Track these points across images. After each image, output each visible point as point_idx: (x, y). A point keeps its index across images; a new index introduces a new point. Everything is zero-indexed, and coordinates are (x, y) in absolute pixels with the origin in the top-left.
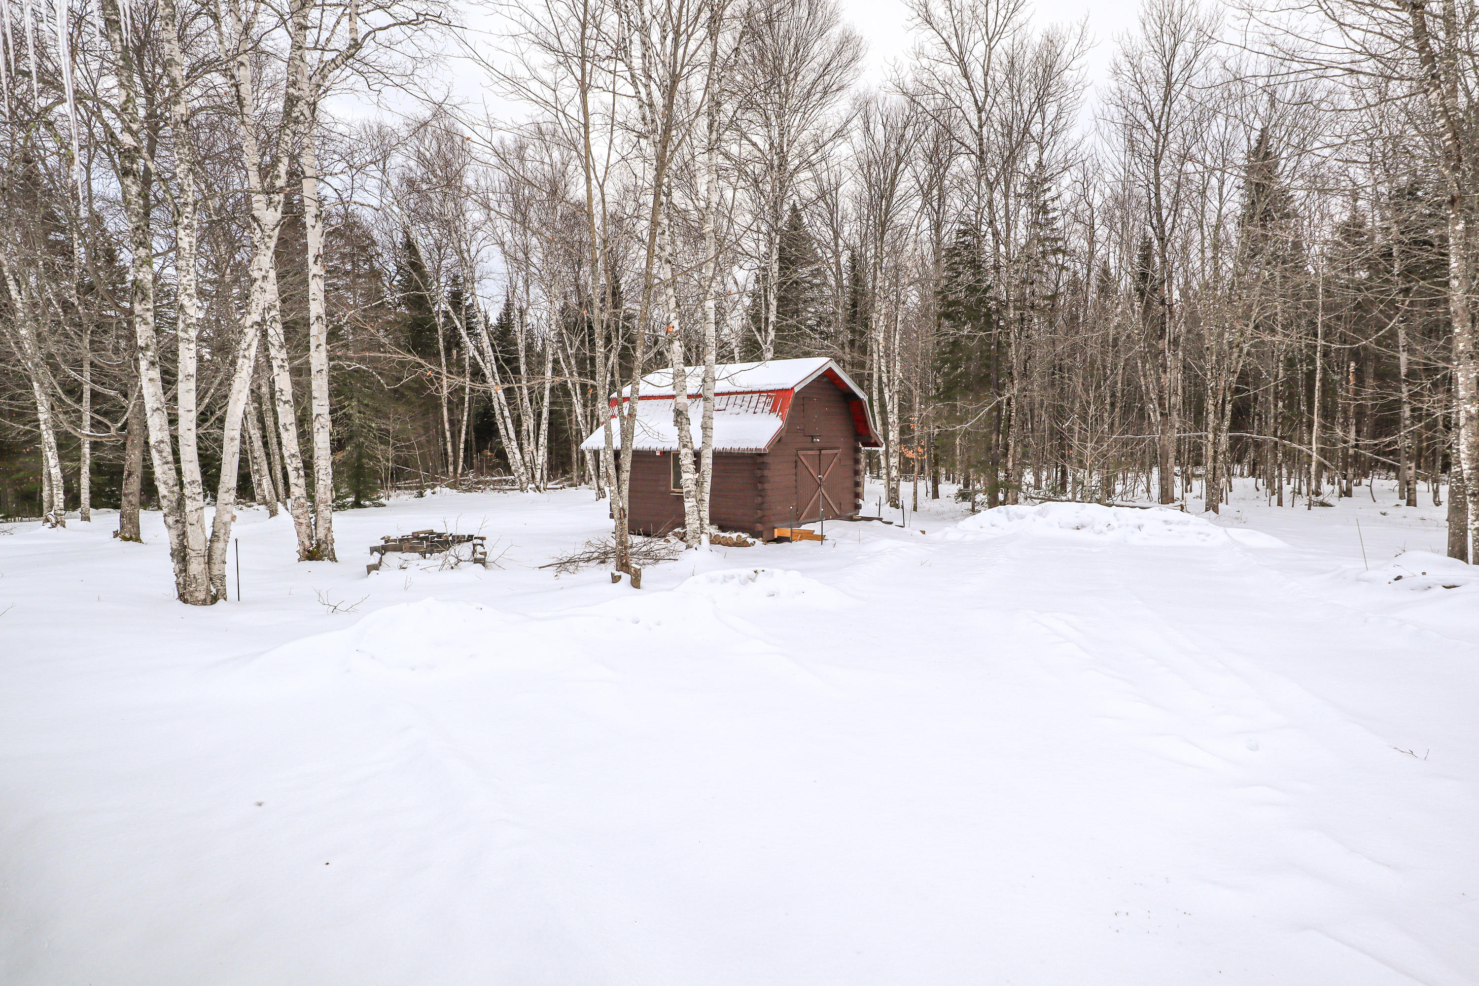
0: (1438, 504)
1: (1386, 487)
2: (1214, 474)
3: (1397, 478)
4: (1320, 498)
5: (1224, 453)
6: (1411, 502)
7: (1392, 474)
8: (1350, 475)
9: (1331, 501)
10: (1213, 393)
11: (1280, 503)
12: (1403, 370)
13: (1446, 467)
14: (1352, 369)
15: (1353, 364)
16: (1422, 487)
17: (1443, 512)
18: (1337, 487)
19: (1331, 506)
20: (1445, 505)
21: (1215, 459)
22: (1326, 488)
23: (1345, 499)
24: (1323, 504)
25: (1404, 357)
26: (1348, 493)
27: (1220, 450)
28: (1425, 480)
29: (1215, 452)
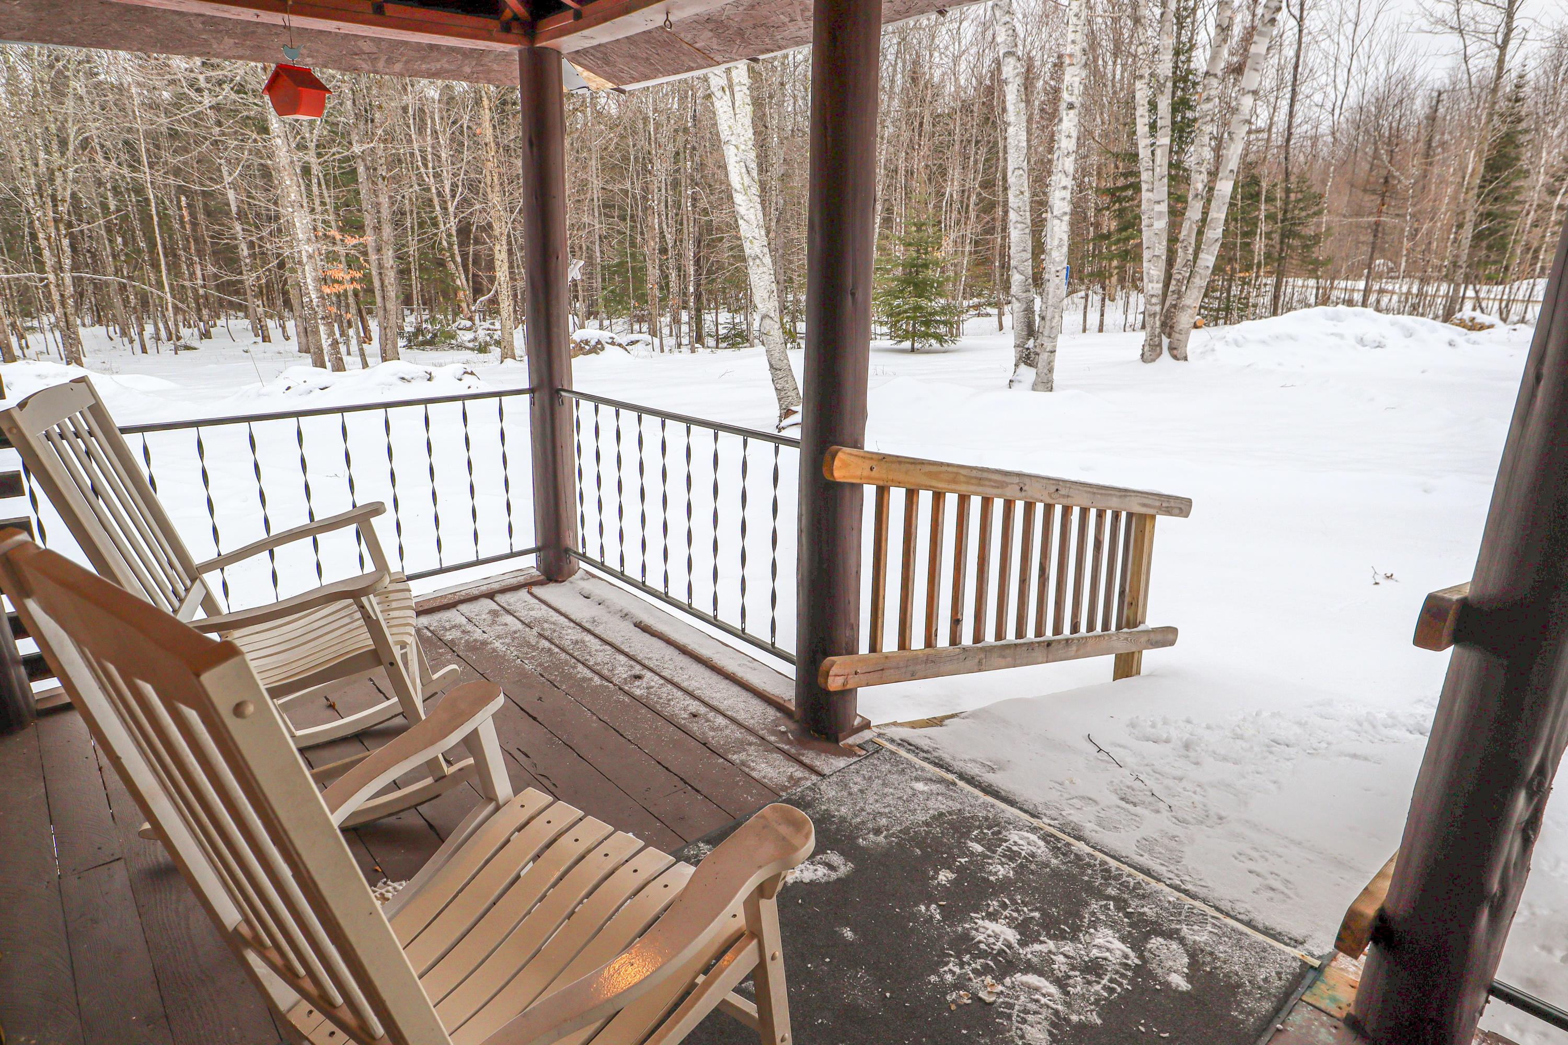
0: (287, 338)
1: (239, 327)
2: (67, 321)
3: (246, 317)
4: (182, 342)
5: (72, 296)
6: (266, 339)
7: (241, 314)
8: (206, 317)
9: (194, 344)
10: (42, 224)
11: (144, 350)
12: (234, 209)
13: (287, 303)
14: (183, 204)
15: (183, 198)
16: (271, 324)
17: (293, 345)
18: (196, 329)
19: (195, 349)
20: (294, 339)
21: (63, 304)
22: (185, 332)
23: (205, 341)
24: (187, 348)
25: (231, 195)
26: (206, 335)
27: (67, 294)
28: (271, 317)
29: (62, 296)
